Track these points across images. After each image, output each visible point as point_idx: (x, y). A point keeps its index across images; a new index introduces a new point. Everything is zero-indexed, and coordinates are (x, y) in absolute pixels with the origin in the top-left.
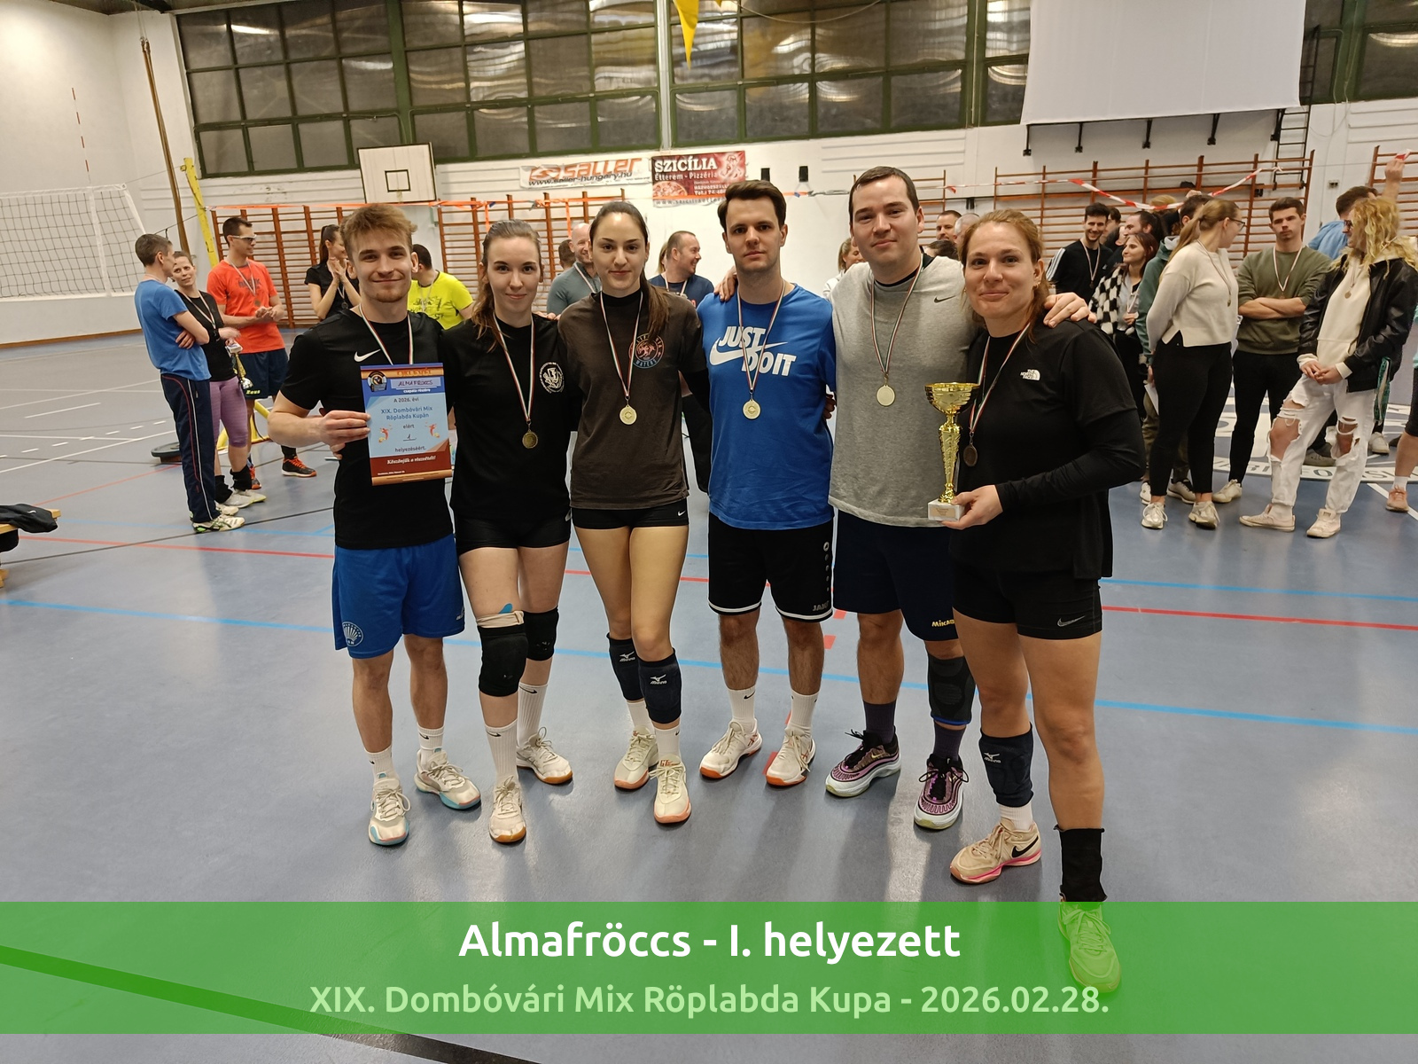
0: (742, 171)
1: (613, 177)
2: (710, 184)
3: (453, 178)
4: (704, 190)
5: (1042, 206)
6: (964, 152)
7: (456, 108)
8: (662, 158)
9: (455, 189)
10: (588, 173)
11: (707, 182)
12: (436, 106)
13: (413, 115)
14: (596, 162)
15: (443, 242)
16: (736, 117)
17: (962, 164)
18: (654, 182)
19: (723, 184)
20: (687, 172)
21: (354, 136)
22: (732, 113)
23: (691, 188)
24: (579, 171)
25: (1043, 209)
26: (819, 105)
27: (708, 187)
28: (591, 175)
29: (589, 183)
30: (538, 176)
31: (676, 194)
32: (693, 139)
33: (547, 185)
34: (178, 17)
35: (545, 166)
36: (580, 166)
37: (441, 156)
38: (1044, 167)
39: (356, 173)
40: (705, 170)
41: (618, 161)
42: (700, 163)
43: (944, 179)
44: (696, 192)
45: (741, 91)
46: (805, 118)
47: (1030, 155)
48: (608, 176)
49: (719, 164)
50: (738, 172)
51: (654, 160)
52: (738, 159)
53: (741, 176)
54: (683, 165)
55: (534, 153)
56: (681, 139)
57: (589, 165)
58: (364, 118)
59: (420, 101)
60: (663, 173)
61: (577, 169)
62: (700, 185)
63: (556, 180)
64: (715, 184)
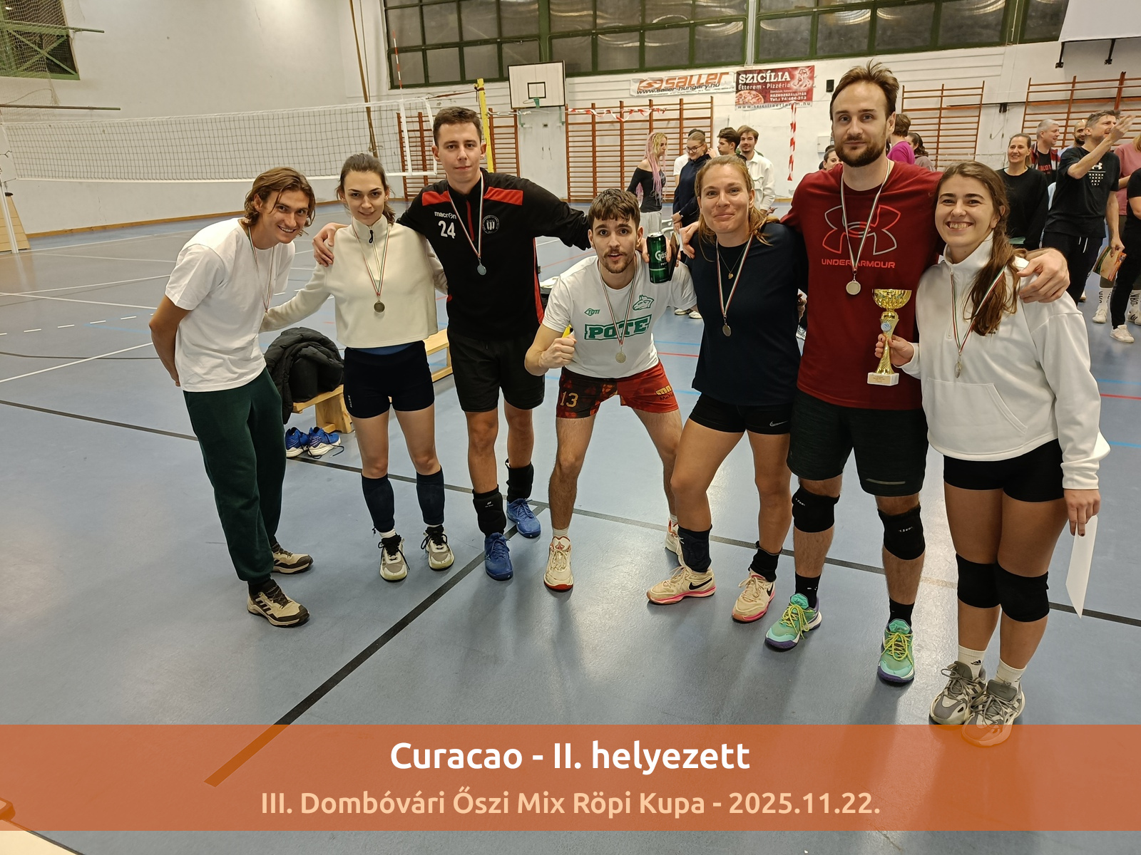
0: (811, 82)
1: (704, 87)
2: (783, 93)
3: (578, 88)
4: (778, 98)
5: (1069, 109)
6: (1002, 66)
7: (584, 33)
8: (746, 72)
9: (579, 96)
10: (685, 85)
11: (781, 91)
12: (569, 32)
13: (551, 39)
14: (692, 76)
15: (567, 138)
16: (809, 38)
17: (1000, 75)
18: (738, 91)
19: (795, 93)
20: (765, 83)
21: (504, 55)
22: (806, 34)
23: (767, 95)
24: (678, 82)
25: (1069, 113)
26: (878, 27)
27: (782, 95)
28: (687, 85)
29: (685, 92)
30: (644, 87)
31: (754, 100)
32: (771, 57)
33: (652, 93)
35: (651, 79)
36: (679, 79)
37: (571, 71)
38: (1075, 77)
39: (506, 84)
40: (780, 82)
41: (709, 75)
42: (776, 76)
43: (983, 88)
44: (771, 99)
45: (815, 17)
46: (865, 38)
47: (1062, 67)
48: (700, 87)
49: (792, 77)
50: (808, 83)
51: (738, 74)
52: (808, 73)
53: (810, 86)
54: (762, 78)
55: (643, 69)
56: (762, 57)
57: (686, 78)
58: (513, 42)
59: (557, 28)
60: (746, 84)
61: (676, 81)
62: (775, 93)
63: (658, 90)
64: (786, 93)
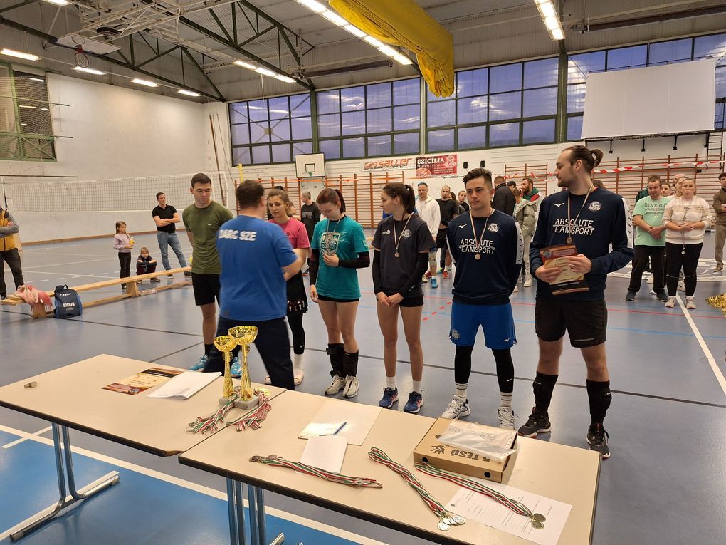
3: (332, 167)
4: (438, 172)
7: (336, 138)
8: (421, 158)
10: (389, 165)
12: (328, 138)
13: (318, 141)
14: (392, 160)
16: (453, 141)
18: (417, 168)
19: (447, 169)
20: (431, 164)
21: (294, 150)
23: (433, 171)
26: (490, 135)
27: (440, 170)
30: (368, 166)
31: (426, 173)
32: (434, 150)
33: (371, 170)
34: (229, 104)
35: (371, 162)
36: (386, 162)
37: (328, 158)
39: (294, 165)
40: (439, 163)
41: (402, 160)
42: (437, 160)
43: (547, 166)
44: (435, 173)
45: (456, 130)
46: (484, 140)
48: (397, 166)
49: (445, 161)
50: (454, 164)
51: (417, 159)
52: (454, 158)
54: (430, 161)
55: (366, 157)
56: (429, 150)
57: (389, 161)
58: (298, 142)
59: (321, 135)
60: (421, 164)
62: (437, 169)
63: (375, 168)
